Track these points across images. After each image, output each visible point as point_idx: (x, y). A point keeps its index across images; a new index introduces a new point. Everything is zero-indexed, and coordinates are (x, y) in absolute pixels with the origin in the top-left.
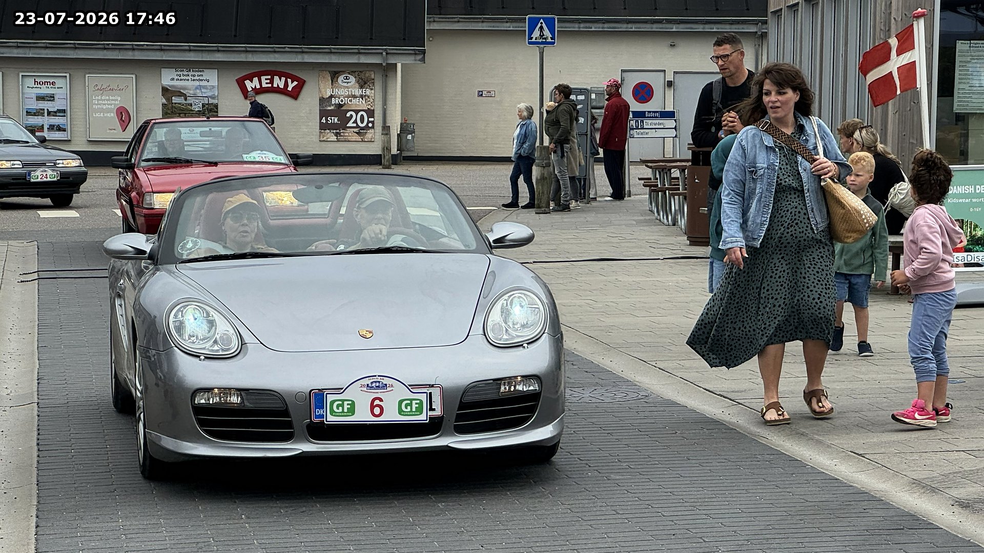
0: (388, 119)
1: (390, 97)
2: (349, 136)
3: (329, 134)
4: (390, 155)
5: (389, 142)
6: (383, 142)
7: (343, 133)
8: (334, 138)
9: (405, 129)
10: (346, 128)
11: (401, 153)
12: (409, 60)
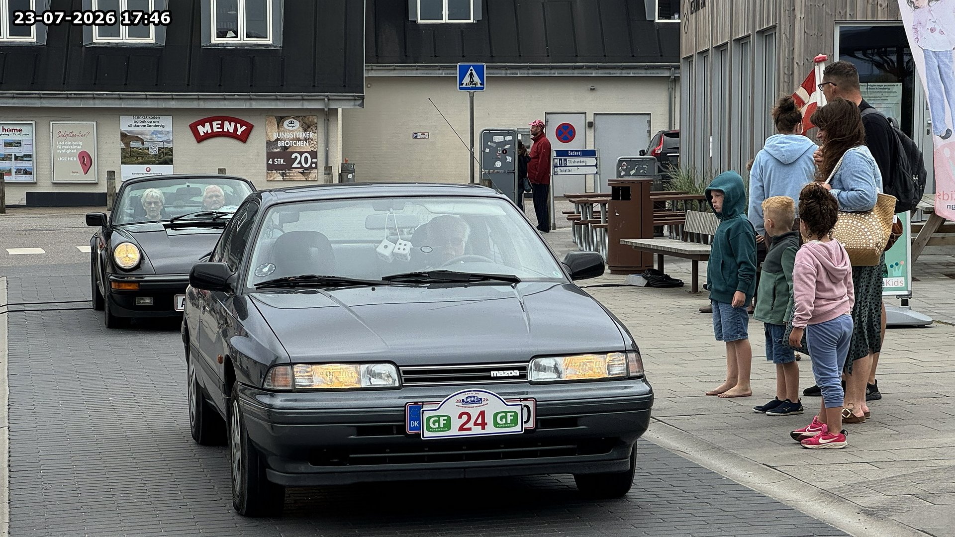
0: (330, 160)
1: (331, 139)
2: (295, 176)
3: (276, 175)
5: (331, 180)
6: (326, 181)
7: (288, 173)
8: (281, 178)
9: (346, 170)
10: (291, 168)
12: (349, 105)
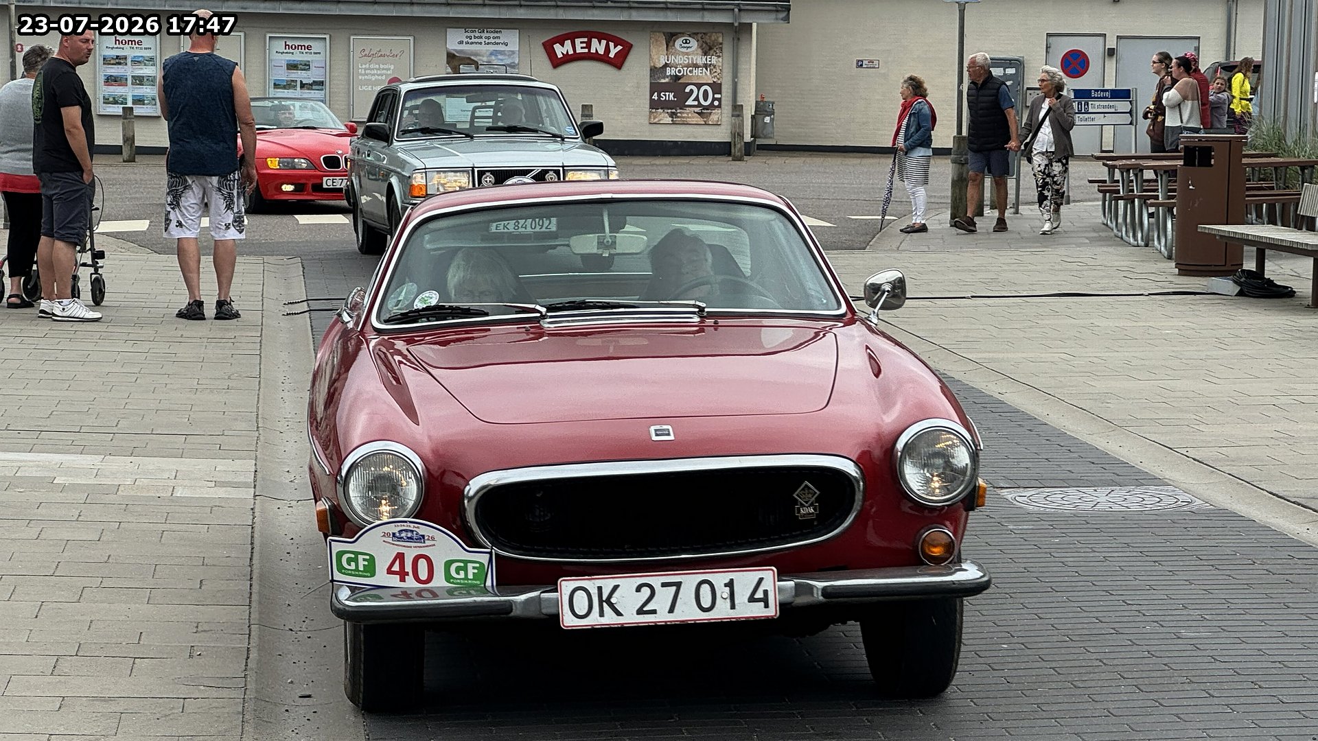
0: (740, 95)
1: (742, 67)
2: (689, 118)
3: (662, 115)
4: (743, 144)
5: (741, 125)
6: (734, 126)
7: (679, 113)
8: (669, 120)
9: (762, 109)
10: (683, 106)
11: (755, 141)
12: (768, 19)
